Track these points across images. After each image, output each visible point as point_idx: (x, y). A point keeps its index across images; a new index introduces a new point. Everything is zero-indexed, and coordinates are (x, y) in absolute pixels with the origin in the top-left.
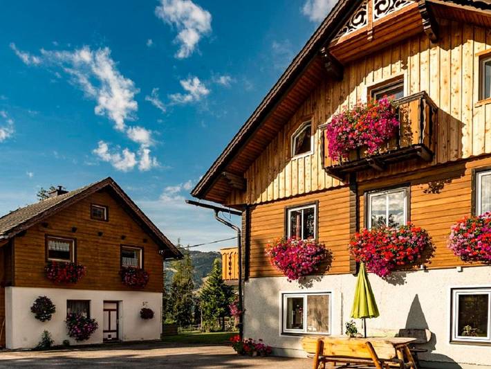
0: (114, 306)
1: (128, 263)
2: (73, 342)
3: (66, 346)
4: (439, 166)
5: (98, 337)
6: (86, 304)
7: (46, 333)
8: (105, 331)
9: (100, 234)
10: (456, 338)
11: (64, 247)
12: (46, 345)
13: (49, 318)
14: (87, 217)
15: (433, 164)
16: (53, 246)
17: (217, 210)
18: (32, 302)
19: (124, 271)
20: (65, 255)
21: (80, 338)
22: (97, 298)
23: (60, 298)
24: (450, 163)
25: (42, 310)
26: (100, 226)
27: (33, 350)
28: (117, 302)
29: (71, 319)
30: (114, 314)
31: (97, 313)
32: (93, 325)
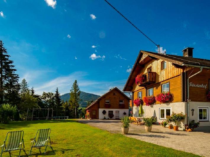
0: (118, 112)
1: (121, 103)
2: (109, 118)
3: (108, 119)
4: (156, 84)
5: (114, 118)
6: (112, 111)
7: (105, 117)
8: (116, 117)
9: (115, 98)
10: (160, 118)
11: (108, 101)
12: (105, 119)
13: (105, 114)
14: (112, 95)
15: (155, 83)
16: (107, 101)
17: (129, 93)
18: (102, 111)
19: (120, 105)
20: (108, 102)
21: (111, 118)
22: (114, 110)
23: (107, 110)
24: (158, 83)
25: (104, 112)
26: (115, 96)
27: (103, 119)
28: (119, 111)
29: (109, 114)
30: (118, 113)
31: (114, 113)
32: (113, 116)
